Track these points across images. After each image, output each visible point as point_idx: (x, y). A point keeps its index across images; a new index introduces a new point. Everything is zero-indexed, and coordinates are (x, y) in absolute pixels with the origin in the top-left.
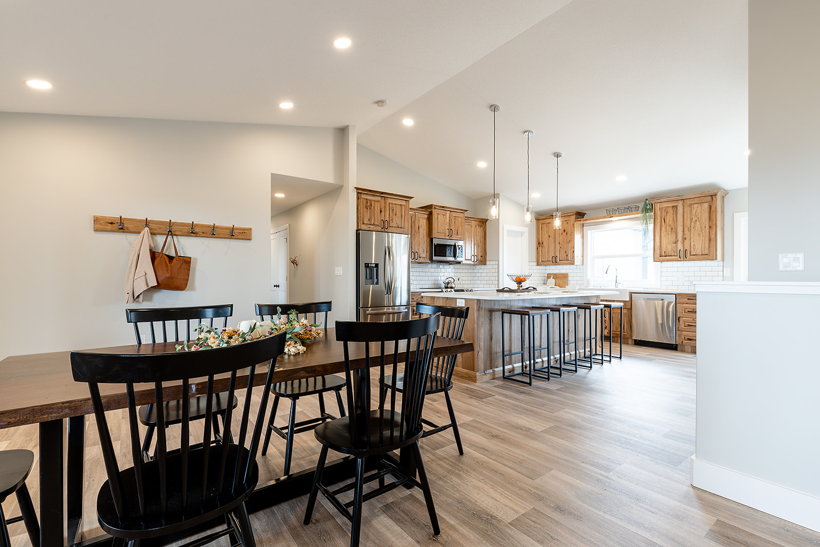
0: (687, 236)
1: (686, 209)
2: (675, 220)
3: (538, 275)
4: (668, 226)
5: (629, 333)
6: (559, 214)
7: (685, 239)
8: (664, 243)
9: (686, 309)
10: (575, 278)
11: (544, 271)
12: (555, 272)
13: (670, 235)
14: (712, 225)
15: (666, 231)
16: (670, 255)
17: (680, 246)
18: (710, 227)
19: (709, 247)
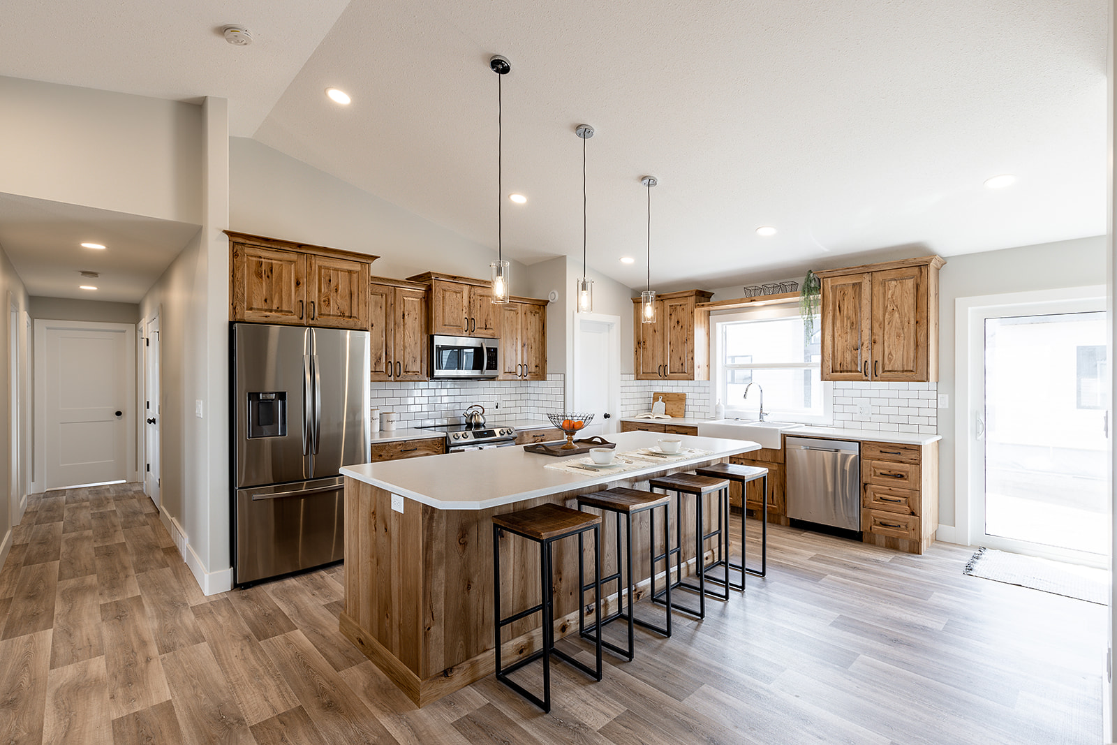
0: (879, 338)
1: (875, 290)
2: (857, 308)
3: (638, 395)
4: (845, 319)
5: (782, 506)
6: (652, 295)
7: (875, 342)
8: (839, 349)
9: (878, 469)
10: (696, 402)
11: (648, 389)
12: (666, 390)
13: (849, 335)
14: (921, 321)
15: (842, 327)
16: (849, 369)
17: (866, 355)
18: (917, 322)
19: (916, 358)
